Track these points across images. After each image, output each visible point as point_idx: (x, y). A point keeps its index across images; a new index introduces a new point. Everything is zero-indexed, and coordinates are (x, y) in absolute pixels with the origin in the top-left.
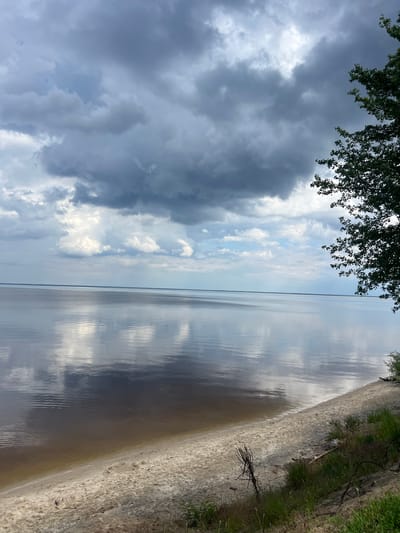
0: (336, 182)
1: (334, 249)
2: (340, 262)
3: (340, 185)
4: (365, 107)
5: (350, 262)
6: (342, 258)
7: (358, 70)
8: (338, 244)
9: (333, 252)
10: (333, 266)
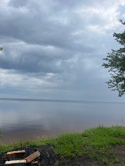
0: (109, 64)
1: (109, 83)
2: (111, 86)
3: (110, 65)
4: (120, 43)
5: (114, 86)
6: (111, 85)
7: (115, 34)
8: (110, 81)
9: (108, 84)
10: (109, 88)
